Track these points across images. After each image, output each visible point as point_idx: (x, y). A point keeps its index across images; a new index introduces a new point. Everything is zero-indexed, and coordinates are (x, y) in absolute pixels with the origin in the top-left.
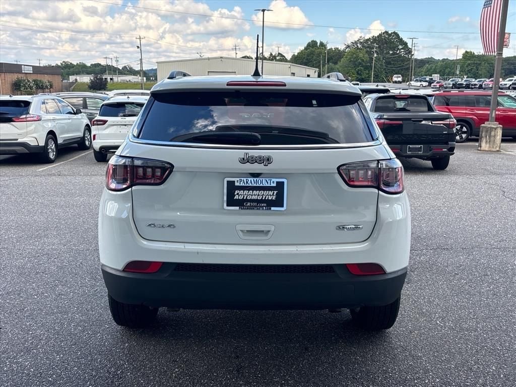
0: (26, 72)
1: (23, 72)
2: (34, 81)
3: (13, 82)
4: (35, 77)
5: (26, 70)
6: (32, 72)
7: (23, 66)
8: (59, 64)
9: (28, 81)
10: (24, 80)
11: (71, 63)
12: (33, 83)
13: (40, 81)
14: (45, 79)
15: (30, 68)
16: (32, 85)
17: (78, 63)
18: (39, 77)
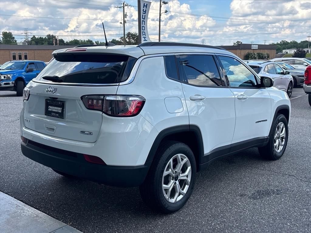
0: (254, 48)
1: (252, 48)
2: (258, 54)
3: (245, 55)
4: (259, 51)
5: (254, 47)
6: (257, 48)
7: (252, 45)
8: (279, 43)
9: (254, 54)
10: (252, 54)
11: (286, 42)
12: (257, 55)
13: (262, 54)
14: (265, 52)
15: (256, 46)
16: (256, 56)
17: (292, 41)
18: (261, 51)
